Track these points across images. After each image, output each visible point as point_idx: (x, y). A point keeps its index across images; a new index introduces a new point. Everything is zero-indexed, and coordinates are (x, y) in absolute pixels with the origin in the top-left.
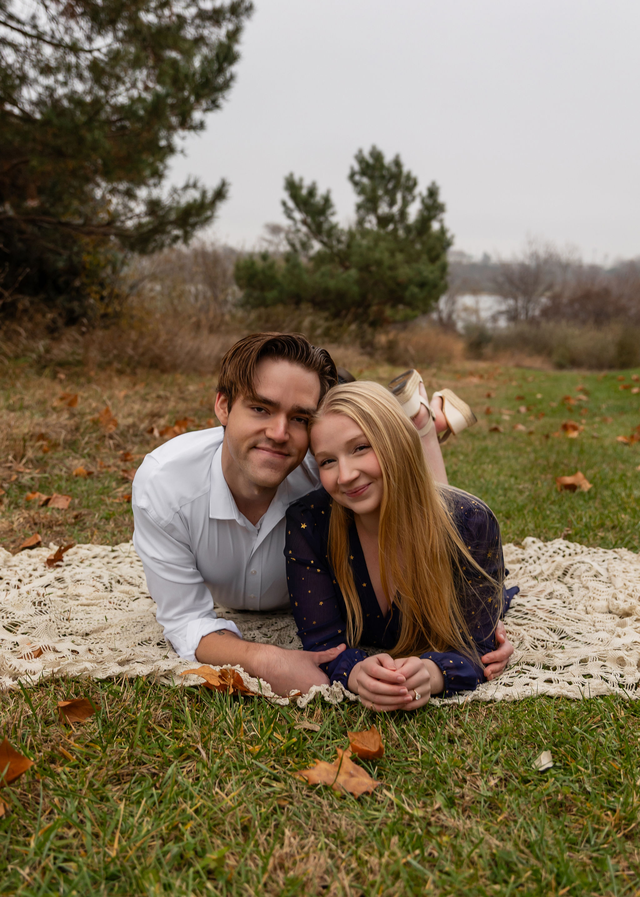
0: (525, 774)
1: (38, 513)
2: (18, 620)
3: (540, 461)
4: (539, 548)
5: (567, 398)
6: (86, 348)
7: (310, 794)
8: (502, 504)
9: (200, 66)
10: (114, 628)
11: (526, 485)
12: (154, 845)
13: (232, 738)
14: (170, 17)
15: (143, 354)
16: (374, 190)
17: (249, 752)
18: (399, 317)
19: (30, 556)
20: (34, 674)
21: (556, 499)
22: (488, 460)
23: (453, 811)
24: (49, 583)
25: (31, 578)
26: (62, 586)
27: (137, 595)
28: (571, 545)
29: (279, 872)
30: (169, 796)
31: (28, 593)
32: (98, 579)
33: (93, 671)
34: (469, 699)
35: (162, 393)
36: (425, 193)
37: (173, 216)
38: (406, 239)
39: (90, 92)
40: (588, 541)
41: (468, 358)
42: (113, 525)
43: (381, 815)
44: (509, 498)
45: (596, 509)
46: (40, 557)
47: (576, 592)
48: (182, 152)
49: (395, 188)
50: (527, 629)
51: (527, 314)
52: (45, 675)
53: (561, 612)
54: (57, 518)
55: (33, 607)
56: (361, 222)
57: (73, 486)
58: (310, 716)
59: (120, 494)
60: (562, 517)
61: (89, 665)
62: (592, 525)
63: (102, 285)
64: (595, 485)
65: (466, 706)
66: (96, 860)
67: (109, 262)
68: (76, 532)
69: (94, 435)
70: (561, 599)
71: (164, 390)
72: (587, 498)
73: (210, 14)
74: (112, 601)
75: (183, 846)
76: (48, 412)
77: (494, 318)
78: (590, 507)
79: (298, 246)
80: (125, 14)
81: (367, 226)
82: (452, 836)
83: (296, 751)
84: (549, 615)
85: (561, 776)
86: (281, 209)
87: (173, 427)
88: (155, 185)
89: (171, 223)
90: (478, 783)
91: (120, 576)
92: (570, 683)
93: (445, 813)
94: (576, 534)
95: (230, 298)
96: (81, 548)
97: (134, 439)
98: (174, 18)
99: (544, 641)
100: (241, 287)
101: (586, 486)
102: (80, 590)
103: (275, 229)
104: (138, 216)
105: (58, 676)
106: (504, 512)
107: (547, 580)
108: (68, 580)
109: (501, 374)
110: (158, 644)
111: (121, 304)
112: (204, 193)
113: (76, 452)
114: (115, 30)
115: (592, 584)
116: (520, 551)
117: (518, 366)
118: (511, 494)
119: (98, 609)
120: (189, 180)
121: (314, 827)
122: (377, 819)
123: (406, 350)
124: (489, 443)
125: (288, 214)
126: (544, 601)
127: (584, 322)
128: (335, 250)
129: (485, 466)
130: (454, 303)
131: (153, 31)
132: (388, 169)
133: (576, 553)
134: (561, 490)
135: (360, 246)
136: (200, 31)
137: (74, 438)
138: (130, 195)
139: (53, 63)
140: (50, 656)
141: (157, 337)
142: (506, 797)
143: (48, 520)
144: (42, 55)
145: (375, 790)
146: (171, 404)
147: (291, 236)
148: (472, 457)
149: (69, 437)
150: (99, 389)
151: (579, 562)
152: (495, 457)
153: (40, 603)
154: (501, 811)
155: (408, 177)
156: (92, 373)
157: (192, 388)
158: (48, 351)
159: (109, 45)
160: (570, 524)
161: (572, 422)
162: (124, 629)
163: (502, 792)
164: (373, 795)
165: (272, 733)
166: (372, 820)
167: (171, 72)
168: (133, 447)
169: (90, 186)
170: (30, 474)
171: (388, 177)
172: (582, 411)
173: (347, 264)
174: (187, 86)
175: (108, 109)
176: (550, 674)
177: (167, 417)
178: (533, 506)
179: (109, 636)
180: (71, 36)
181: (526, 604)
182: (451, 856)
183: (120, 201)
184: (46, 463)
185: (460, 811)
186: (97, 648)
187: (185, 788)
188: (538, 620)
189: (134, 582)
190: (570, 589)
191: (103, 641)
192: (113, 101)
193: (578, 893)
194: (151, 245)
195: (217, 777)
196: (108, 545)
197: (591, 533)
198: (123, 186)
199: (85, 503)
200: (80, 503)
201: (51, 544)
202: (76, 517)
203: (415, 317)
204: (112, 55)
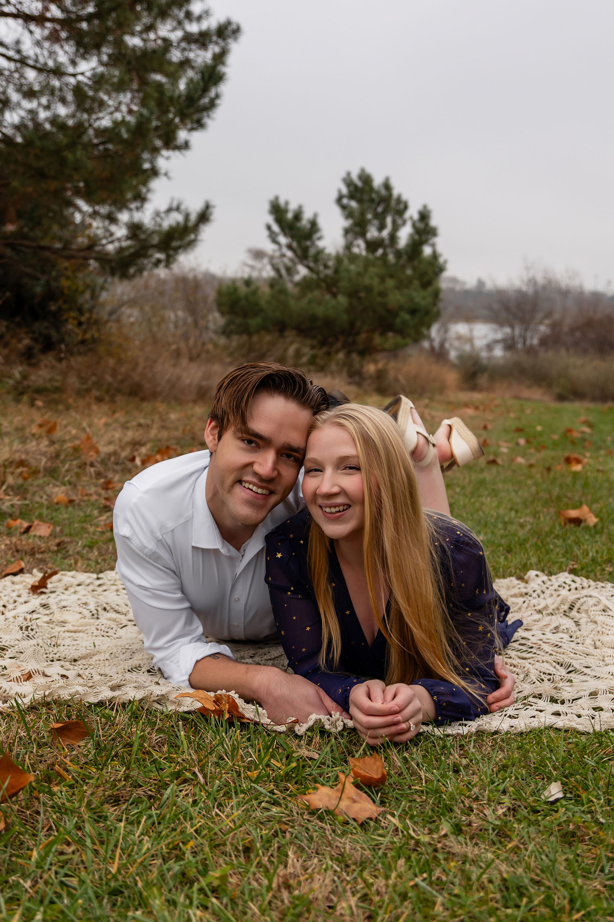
0: (534, 804)
1: (20, 540)
2: (6, 644)
3: (542, 494)
4: (543, 582)
5: (570, 431)
6: (65, 375)
7: (311, 819)
8: (502, 537)
9: (185, 89)
10: (103, 654)
11: (528, 519)
12: (155, 864)
13: (230, 762)
14: (155, 40)
15: (122, 381)
16: (363, 214)
17: (247, 777)
18: (388, 345)
19: (13, 583)
20: (25, 697)
21: (560, 533)
22: (486, 493)
23: (460, 838)
24: (34, 609)
25: (15, 604)
26: (48, 612)
27: (125, 622)
28: (577, 579)
29: (283, 890)
30: (168, 816)
31: (14, 617)
32: (84, 606)
33: (85, 694)
34: (473, 730)
35: (142, 421)
36: (416, 216)
37: (156, 240)
38: (396, 264)
39: (73, 116)
40: (596, 575)
41: (462, 389)
42: (96, 553)
43: (385, 841)
44: (509, 531)
45: (604, 544)
46: (24, 584)
47: (583, 627)
48: (166, 174)
49: (385, 212)
50: (532, 662)
51: (524, 343)
52: (36, 698)
53: (567, 646)
54: (39, 546)
55: (21, 632)
56: (348, 247)
57: (54, 514)
58: (309, 743)
59: (102, 523)
60: (566, 552)
61: (80, 689)
62: (599, 560)
63: (81, 311)
64: (601, 520)
65: (470, 737)
66: (97, 877)
67: (87, 286)
68: (58, 559)
69: (75, 463)
70: (567, 633)
71: (145, 418)
72: (593, 532)
73: (196, 37)
74: (99, 627)
75: (185, 865)
76: (27, 438)
77: (490, 347)
78: (597, 542)
79: (283, 272)
80: (110, 38)
81: (356, 250)
82: (460, 862)
83: (294, 778)
84: (555, 649)
85: (572, 806)
86: (266, 233)
87: (155, 455)
88: (138, 209)
89: (153, 246)
90: (485, 812)
91: (107, 604)
92: (579, 716)
93: (452, 839)
94: (582, 569)
95: (211, 326)
96: (65, 575)
97: (115, 467)
98: (159, 42)
99: (550, 675)
100: (222, 313)
101: (592, 520)
102: (66, 616)
103: (258, 254)
104: (119, 240)
105: (49, 699)
106: (505, 546)
107: (552, 615)
108: (54, 607)
109: (497, 406)
110: (149, 671)
111: (99, 330)
112: (187, 217)
113: (57, 480)
114: (99, 54)
115: (600, 618)
116: (522, 585)
117: (516, 397)
118: (512, 528)
119: (85, 636)
120: (172, 202)
121: (317, 849)
122: (382, 844)
123: (397, 380)
124: (487, 476)
125: (273, 238)
126: (549, 635)
127: (585, 351)
128: (322, 275)
129: (483, 499)
130: (446, 331)
131: (139, 53)
132: (378, 192)
133: (583, 588)
134: (565, 524)
135: (348, 271)
136: (186, 54)
137: (54, 465)
138: (112, 219)
139: (36, 88)
140: (39, 680)
141: (137, 364)
142: (516, 825)
143: (30, 547)
144: (25, 79)
145: (379, 815)
146: (153, 432)
147: (276, 261)
148: (469, 489)
149: (49, 464)
150: (78, 417)
151: (586, 596)
152: (493, 490)
153: (27, 627)
154: (510, 838)
155: (399, 200)
156: (71, 401)
157: (173, 416)
158: (25, 377)
159: (94, 69)
160: (576, 559)
161: (576, 455)
162: (112, 656)
163: (510, 821)
164: (377, 820)
165: (269, 760)
166: (377, 845)
167: (156, 95)
168: (115, 476)
169: (71, 210)
170: (10, 500)
171: (377, 200)
172: (586, 444)
173: (334, 290)
174: (172, 109)
175: (91, 132)
176: (557, 707)
177: (149, 446)
178: (535, 540)
179: (98, 662)
180: (55, 61)
181: (531, 638)
182: (460, 880)
183: (101, 225)
184: (26, 491)
185: (468, 837)
186: (87, 674)
187: (184, 809)
188: (543, 654)
189: (120, 609)
190: (577, 624)
191: (92, 667)
192: (96, 125)
193: (594, 918)
194: (132, 271)
195: (216, 801)
196: (92, 572)
197: (599, 568)
198: (104, 210)
199: (66, 531)
200: (62, 531)
201: (35, 571)
202: (59, 545)
203: (406, 345)
204: (97, 79)
